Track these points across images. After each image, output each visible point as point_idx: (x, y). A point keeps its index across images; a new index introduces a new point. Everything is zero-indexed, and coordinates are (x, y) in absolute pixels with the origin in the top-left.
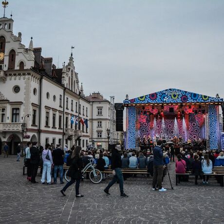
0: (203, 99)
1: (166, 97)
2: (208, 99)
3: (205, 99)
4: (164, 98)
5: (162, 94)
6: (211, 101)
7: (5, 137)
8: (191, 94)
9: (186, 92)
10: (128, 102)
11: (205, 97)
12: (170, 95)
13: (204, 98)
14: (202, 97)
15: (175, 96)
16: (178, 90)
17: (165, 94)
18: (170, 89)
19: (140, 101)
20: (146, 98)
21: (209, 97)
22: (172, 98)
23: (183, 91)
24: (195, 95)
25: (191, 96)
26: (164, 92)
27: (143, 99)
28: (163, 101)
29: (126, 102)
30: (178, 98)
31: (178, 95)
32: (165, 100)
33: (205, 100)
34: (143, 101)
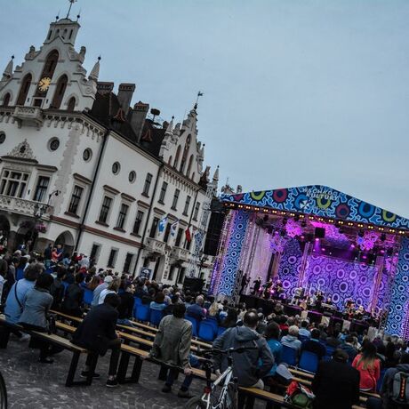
0: (382, 219)
1: (305, 202)
2: (395, 221)
3: (389, 220)
4: (301, 201)
5: (299, 194)
6: (401, 225)
7: (15, 225)
8: (360, 203)
9: (349, 197)
10: (229, 198)
11: (389, 215)
12: (315, 199)
13: (385, 218)
14: (381, 214)
15: (324, 201)
16: (334, 191)
17: (305, 194)
18: (318, 187)
19: (253, 199)
20: (265, 195)
21: (397, 217)
22: (317, 205)
23: (343, 195)
24: (367, 207)
25: (358, 208)
26: (304, 190)
27: (258, 198)
28: (298, 209)
29: (226, 197)
30: (329, 207)
31: (332, 201)
32: (302, 206)
33: (387, 223)
34: (258, 201)
